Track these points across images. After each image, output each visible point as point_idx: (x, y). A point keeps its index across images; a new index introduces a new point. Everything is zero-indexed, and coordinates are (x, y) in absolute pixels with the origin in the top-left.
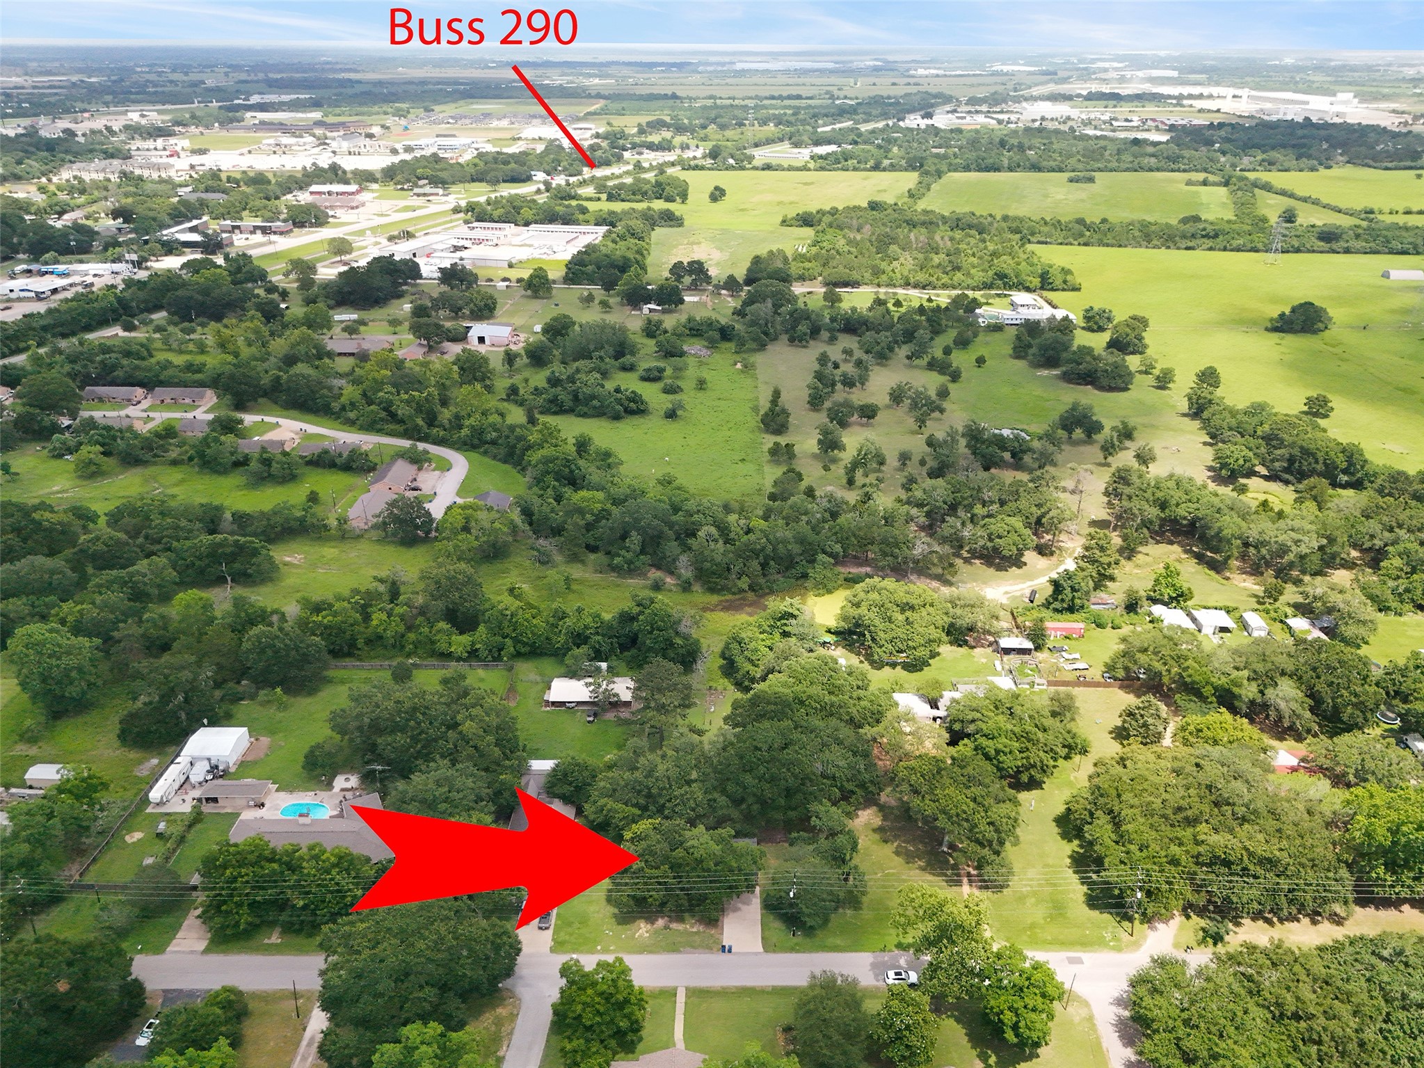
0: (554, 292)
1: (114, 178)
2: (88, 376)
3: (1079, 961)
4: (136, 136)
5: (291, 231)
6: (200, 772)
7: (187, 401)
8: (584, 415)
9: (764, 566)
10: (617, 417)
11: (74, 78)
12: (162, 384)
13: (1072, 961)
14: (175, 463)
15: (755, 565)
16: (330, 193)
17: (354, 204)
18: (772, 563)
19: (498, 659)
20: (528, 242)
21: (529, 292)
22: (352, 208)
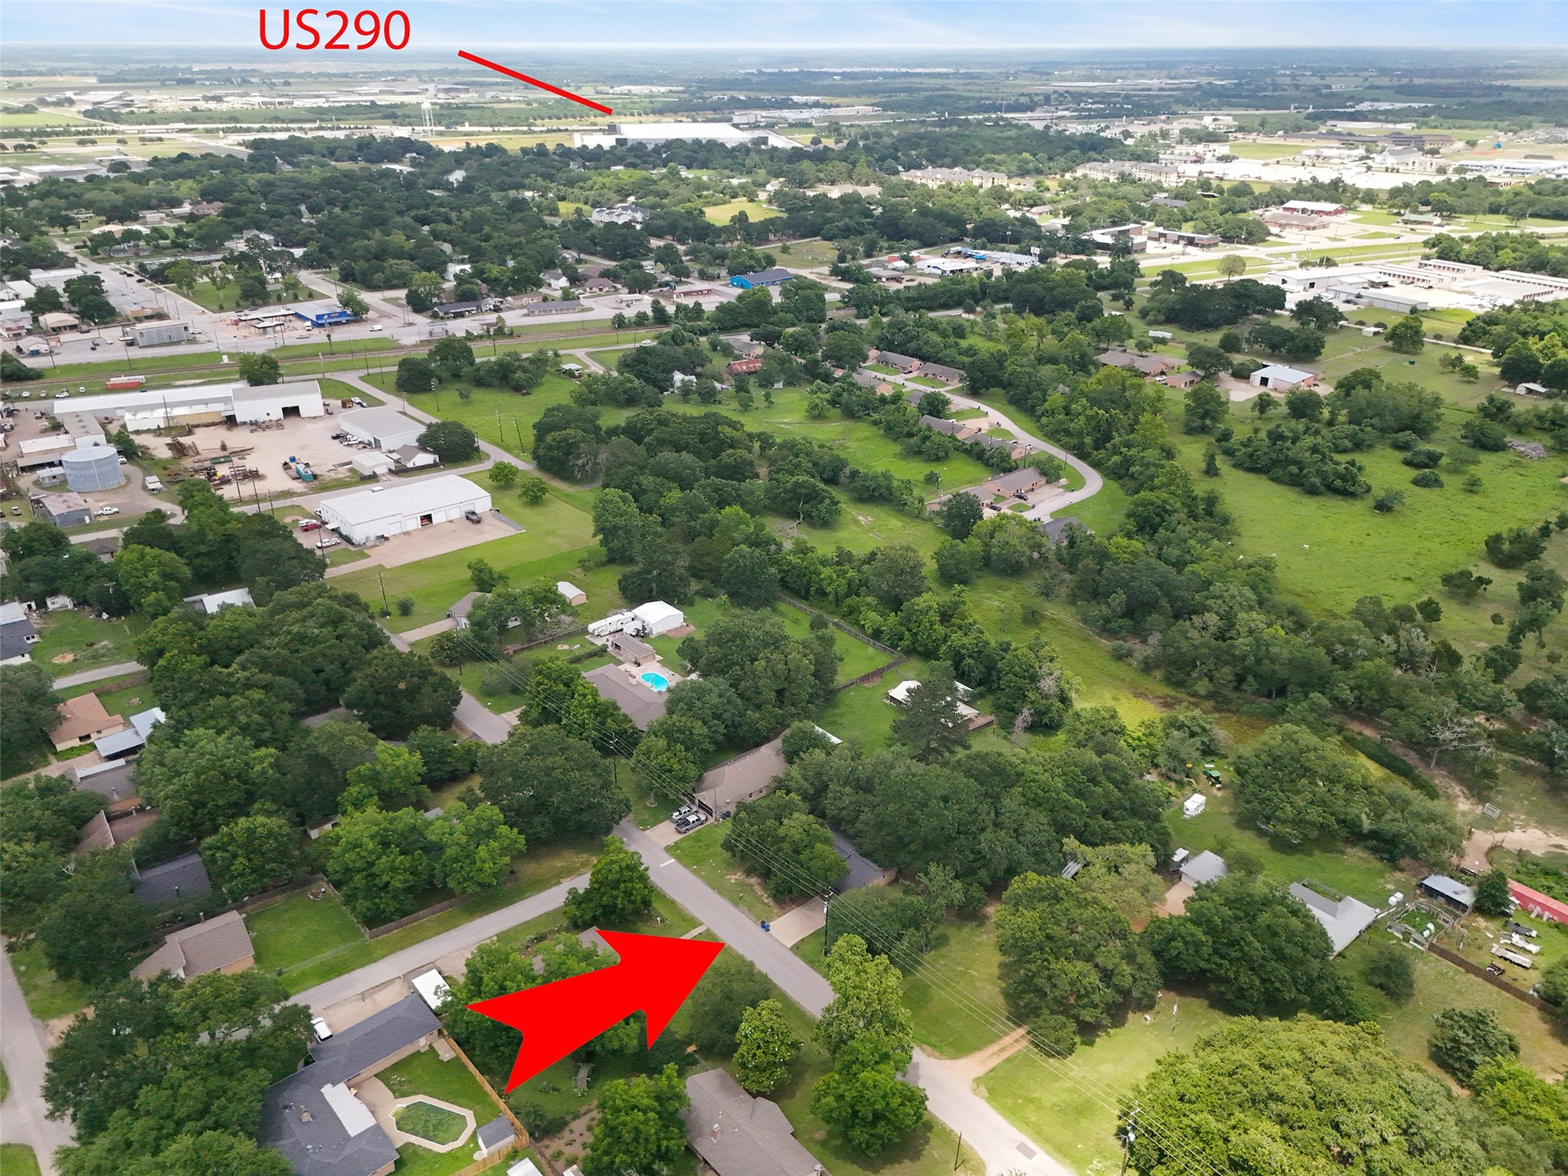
0: (1425, 349)
1: (1113, 179)
2: (891, 342)
3: (1030, 1154)
4: (1186, 140)
5: (1216, 245)
6: (630, 628)
7: (943, 379)
8: (1275, 480)
9: (1240, 679)
10: (1312, 492)
11: (1204, 81)
12: (937, 361)
13: (1022, 1148)
14: (875, 423)
15: (1226, 673)
16: (1304, 211)
17: (1312, 225)
18: (1250, 679)
19: (894, 647)
20: (1472, 289)
21: (1390, 343)
22: (1308, 229)
